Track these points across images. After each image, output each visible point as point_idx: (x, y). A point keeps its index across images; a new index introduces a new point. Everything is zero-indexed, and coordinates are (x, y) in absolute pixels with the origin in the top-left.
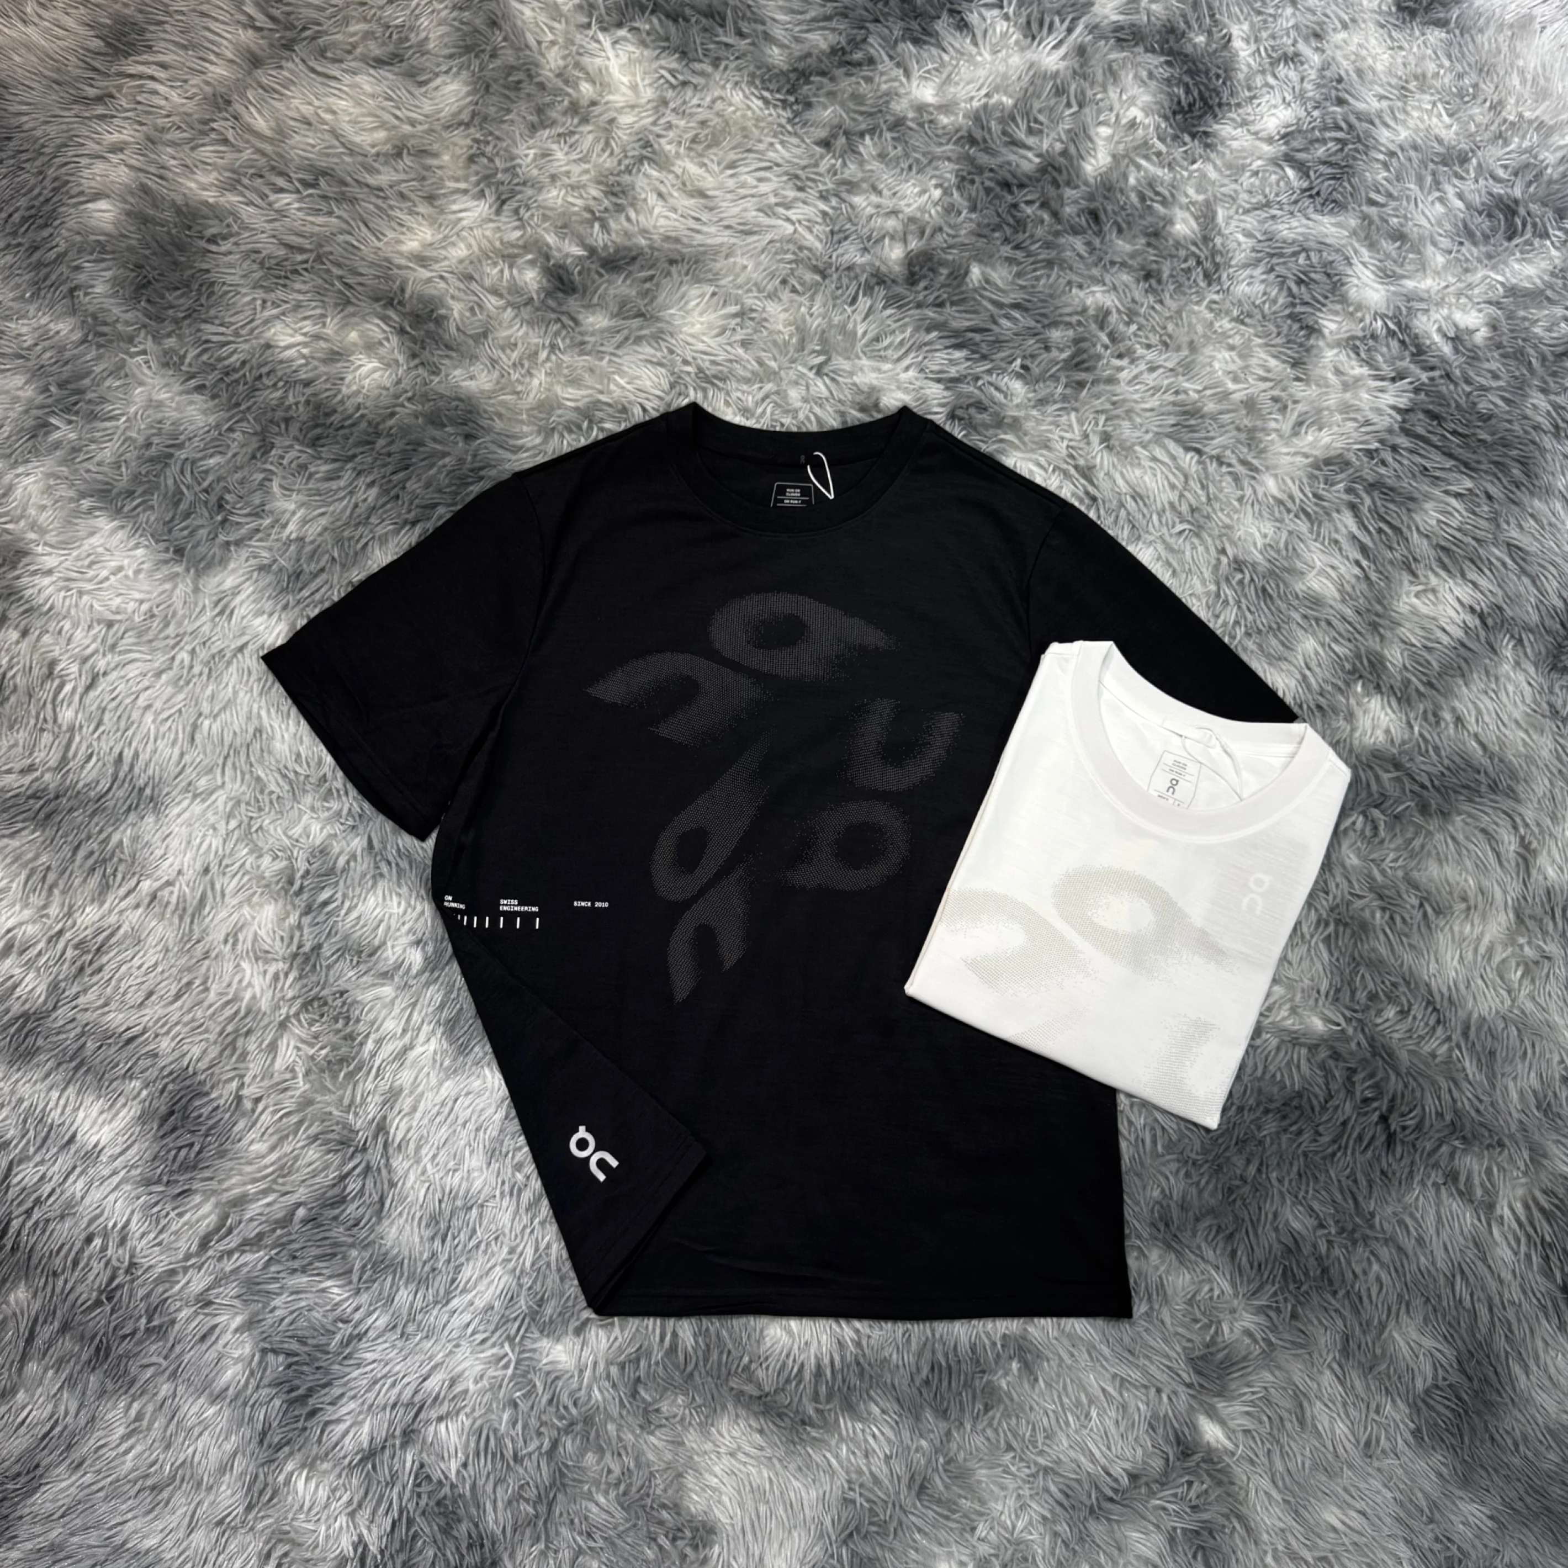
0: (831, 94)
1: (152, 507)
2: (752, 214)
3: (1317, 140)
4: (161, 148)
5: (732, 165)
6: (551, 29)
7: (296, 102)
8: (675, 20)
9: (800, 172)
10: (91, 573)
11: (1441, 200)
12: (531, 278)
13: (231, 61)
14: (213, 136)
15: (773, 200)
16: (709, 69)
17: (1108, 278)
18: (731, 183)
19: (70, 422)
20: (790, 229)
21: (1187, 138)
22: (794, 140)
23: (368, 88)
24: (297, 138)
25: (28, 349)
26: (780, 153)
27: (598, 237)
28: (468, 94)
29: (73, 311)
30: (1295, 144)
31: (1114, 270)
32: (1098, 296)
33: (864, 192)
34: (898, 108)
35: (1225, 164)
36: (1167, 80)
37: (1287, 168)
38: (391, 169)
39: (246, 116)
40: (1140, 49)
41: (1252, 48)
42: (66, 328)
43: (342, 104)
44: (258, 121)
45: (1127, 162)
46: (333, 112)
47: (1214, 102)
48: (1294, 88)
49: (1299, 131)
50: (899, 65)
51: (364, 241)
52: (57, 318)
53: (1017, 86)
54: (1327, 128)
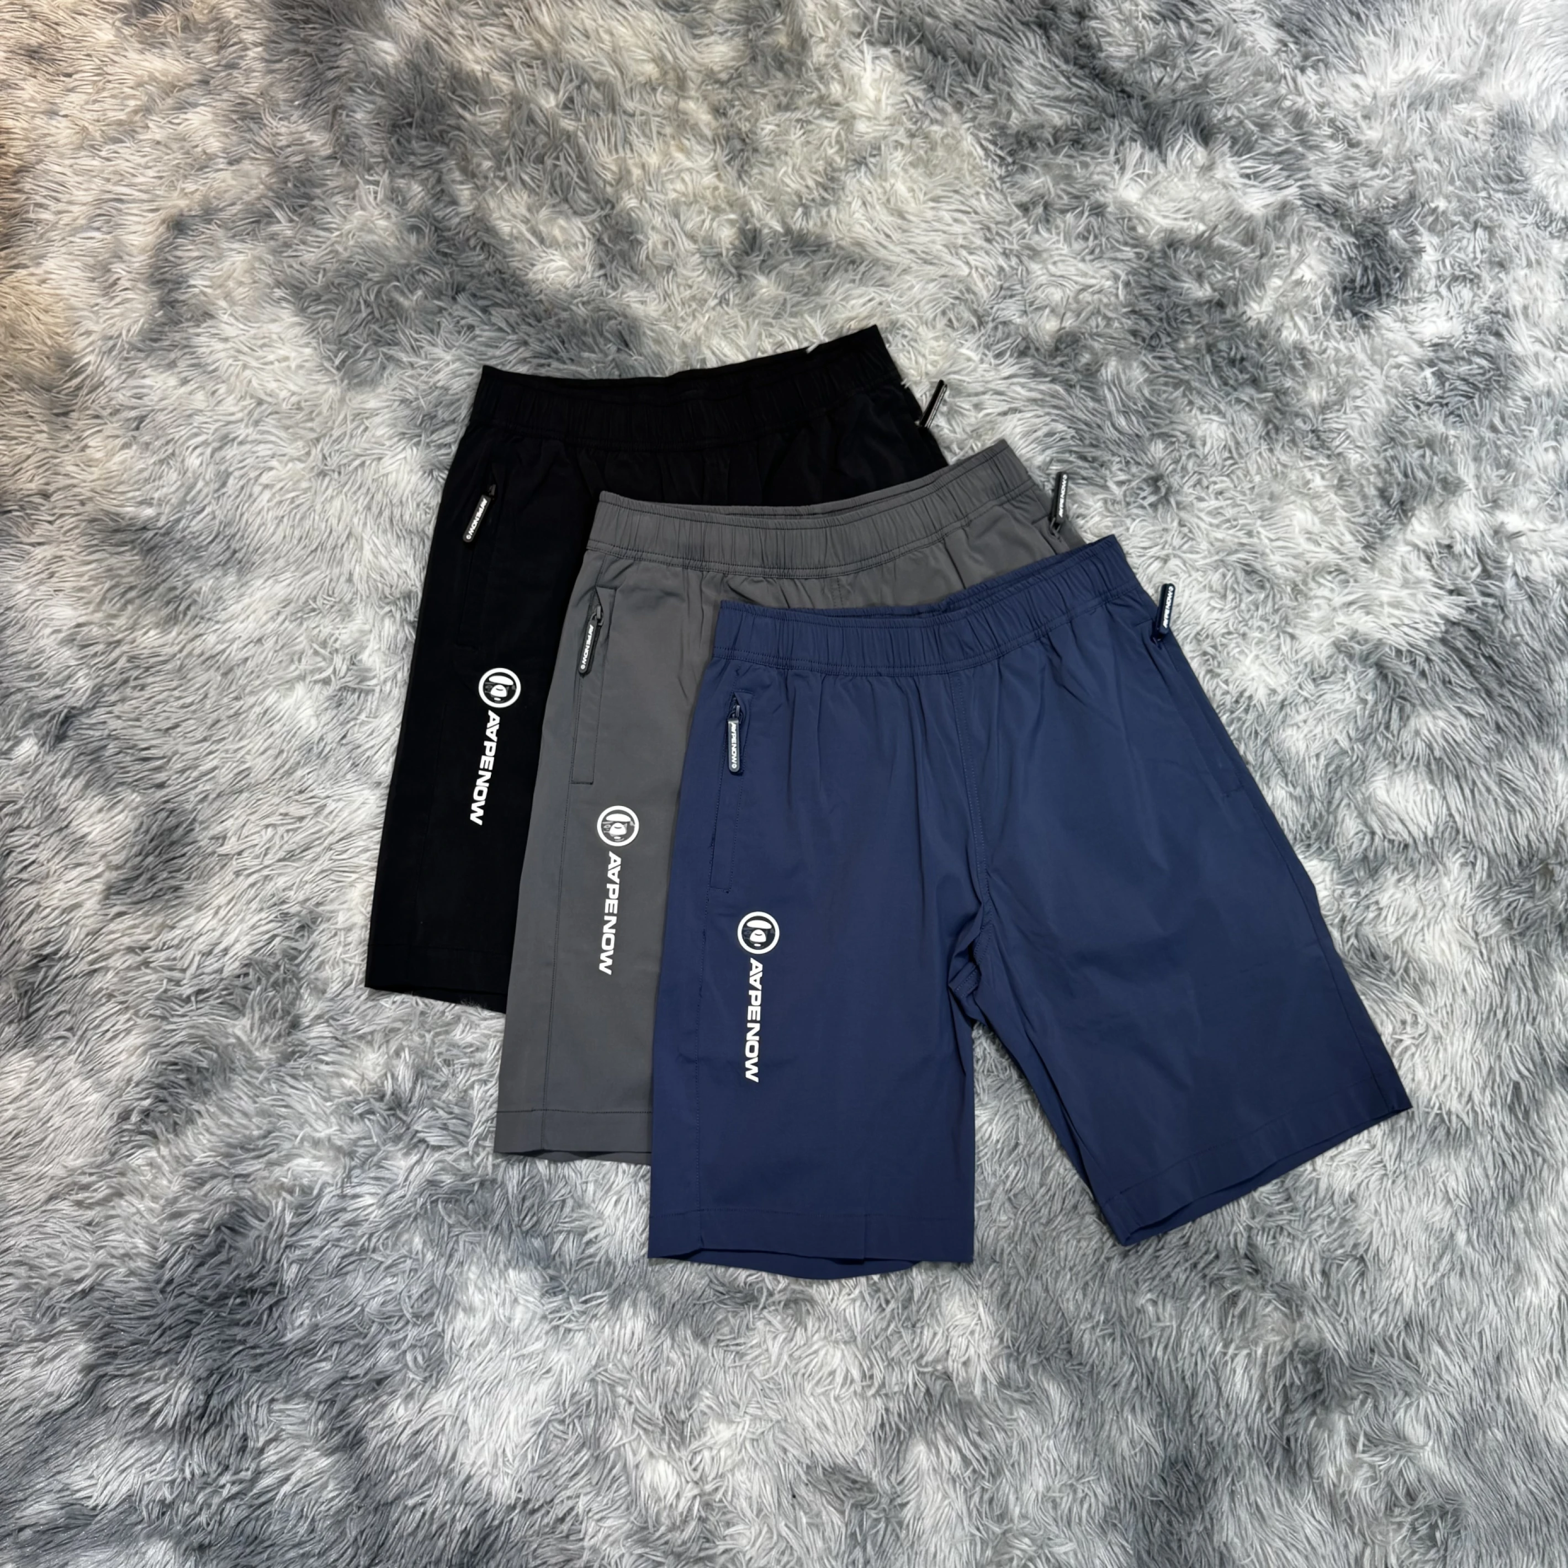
0: (1046, 166)
1: (333, 317)
2: (938, 248)
3: (1463, 358)
4: (455, 15)
5: (936, 199)
6: (825, 26)
7: (583, 15)
8: (935, 56)
9: (993, 226)
10: (260, 353)
11: (1555, 450)
12: (726, 235)
14: (503, 20)
15: (960, 241)
16: (949, 109)
17: (1230, 413)
18: (929, 214)
19: (291, 221)
20: (965, 271)
21: (1348, 314)
22: (998, 196)
23: (648, 24)
24: (573, 45)
25: (281, 148)
26: (982, 203)
27: (798, 221)
28: (733, 59)
29: (330, 127)
30: (1442, 355)
31: (1238, 407)
32: (1215, 425)
33: (1044, 262)
34: (1102, 199)
35: (1372, 348)
36: (1350, 259)
37: (1428, 372)
38: (642, 100)
39: (536, 11)
40: (1336, 224)
41: (1438, 256)
42: (319, 141)
43: (622, 31)
44: (545, 20)
45: (1287, 316)
46: (612, 34)
47: (1384, 291)
48: (1462, 306)
49: (1451, 346)
50: (1118, 161)
51: (596, 153)
52: (315, 129)
53: (1212, 217)
54: (1476, 353)
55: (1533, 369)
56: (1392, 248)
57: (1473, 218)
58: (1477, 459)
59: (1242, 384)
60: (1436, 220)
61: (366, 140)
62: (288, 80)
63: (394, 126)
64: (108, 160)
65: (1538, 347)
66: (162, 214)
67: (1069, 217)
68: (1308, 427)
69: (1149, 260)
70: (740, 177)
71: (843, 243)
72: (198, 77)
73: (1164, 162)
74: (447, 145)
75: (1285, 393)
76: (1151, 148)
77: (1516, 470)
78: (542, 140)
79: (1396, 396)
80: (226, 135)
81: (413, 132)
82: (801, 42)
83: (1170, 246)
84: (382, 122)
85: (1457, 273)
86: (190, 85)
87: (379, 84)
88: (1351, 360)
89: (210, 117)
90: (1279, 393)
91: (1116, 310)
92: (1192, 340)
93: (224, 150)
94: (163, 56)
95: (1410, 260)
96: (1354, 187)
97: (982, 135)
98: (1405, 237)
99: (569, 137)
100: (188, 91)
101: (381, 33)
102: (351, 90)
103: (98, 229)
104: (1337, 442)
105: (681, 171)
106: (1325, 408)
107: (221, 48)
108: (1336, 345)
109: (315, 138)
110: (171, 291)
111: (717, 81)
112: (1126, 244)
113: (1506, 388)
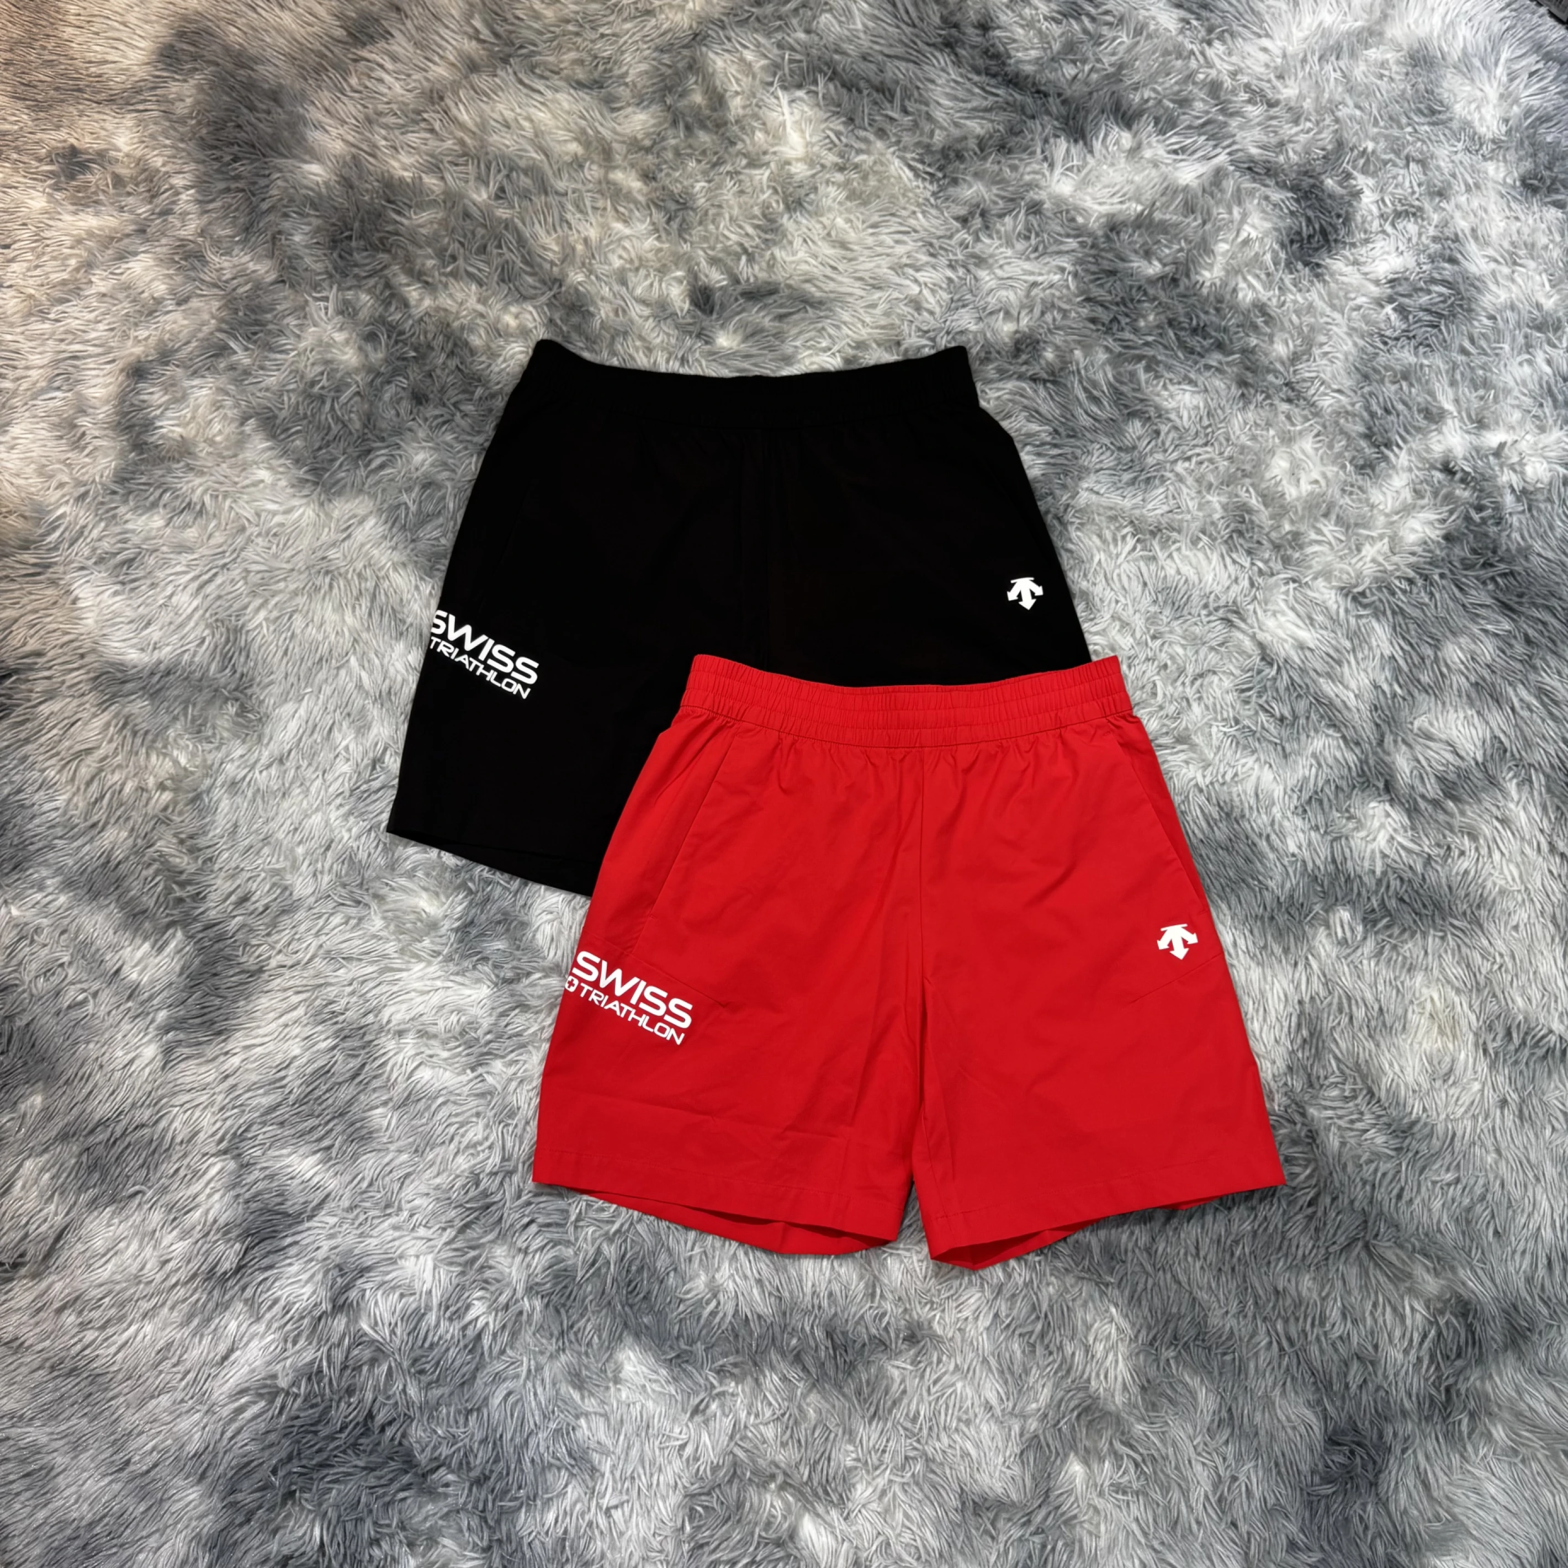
0: (976, 175)
2: (885, 271)
3: (1421, 289)
4: (377, 128)
5: (874, 226)
6: (737, 80)
7: (500, 107)
8: (849, 90)
9: (935, 241)
11: (1530, 362)
12: (677, 295)
13: (453, 65)
14: (423, 125)
15: (905, 260)
16: (872, 137)
17: (1201, 380)
18: (870, 241)
19: (247, 349)
20: (915, 289)
21: (1300, 266)
22: (934, 212)
23: (566, 105)
24: (495, 137)
25: (227, 282)
26: (921, 221)
27: (744, 270)
28: (654, 125)
29: (271, 256)
30: (1400, 289)
31: (1208, 374)
32: (1188, 395)
33: (990, 267)
34: (1036, 197)
35: (1329, 294)
36: (1292, 213)
37: (1389, 309)
38: (571, 178)
39: (454, 111)
40: (1271, 182)
41: (1376, 197)
42: (264, 269)
43: (542, 116)
44: (464, 117)
45: (1240, 278)
46: (531, 121)
47: (1332, 237)
48: (1410, 240)
49: (1407, 279)
50: (1045, 159)
51: (535, 236)
52: (257, 259)
53: (1148, 196)
54: (1433, 281)
55: (1493, 287)
56: (1330, 196)
57: (1403, 155)
58: (1453, 383)
59: (1208, 350)
60: (1368, 160)
61: (308, 260)
62: (226, 217)
63: (334, 241)
64: (57, 321)
65: (1493, 265)
66: (120, 364)
67: (1007, 219)
68: (1280, 382)
69: (1093, 246)
70: (680, 236)
71: (791, 282)
72: (133, 227)
73: (1091, 152)
74: (389, 251)
75: (1253, 351)
76: (1076, 141)
77: (1494, 387)
78: (480, 231)
79: (1362, 337)
80: (169, 276)
81: (354, 244)
82: (718, 100)
83: (1112, 230)
84: (321, 240)
85: (1399, 208)
86: (128, 236)
87: (314, 206)
88: (1310, 308)
89: (151, 263)
90: (1246, 351)
91: (1069, 301)
92: (1151, 318)
93: (172, 292)
94: (97, 214)
95: (1351, 205)
96: (1281, 144)
97: (909, 156)
98: (1340, 184)
99: (507, 225)
100: (126, 241)
101: (307, 158)
102: (286, 215)
103: (58, 389)
104: (1312, 391)
105: (620, 239)
106: (1295, 358)
107: (153, 197)
108: (1295, 297)
109: (258, 267)
110: (139, 434)
111: (641, 149)
112: (1068, 236)
113: (1470, 310)
